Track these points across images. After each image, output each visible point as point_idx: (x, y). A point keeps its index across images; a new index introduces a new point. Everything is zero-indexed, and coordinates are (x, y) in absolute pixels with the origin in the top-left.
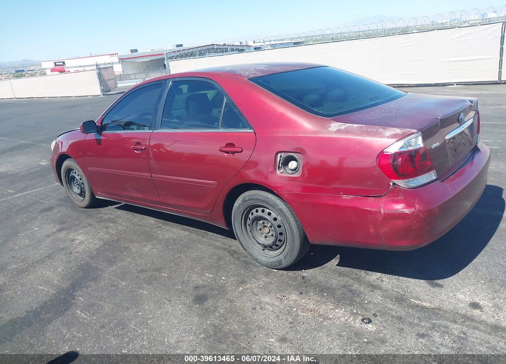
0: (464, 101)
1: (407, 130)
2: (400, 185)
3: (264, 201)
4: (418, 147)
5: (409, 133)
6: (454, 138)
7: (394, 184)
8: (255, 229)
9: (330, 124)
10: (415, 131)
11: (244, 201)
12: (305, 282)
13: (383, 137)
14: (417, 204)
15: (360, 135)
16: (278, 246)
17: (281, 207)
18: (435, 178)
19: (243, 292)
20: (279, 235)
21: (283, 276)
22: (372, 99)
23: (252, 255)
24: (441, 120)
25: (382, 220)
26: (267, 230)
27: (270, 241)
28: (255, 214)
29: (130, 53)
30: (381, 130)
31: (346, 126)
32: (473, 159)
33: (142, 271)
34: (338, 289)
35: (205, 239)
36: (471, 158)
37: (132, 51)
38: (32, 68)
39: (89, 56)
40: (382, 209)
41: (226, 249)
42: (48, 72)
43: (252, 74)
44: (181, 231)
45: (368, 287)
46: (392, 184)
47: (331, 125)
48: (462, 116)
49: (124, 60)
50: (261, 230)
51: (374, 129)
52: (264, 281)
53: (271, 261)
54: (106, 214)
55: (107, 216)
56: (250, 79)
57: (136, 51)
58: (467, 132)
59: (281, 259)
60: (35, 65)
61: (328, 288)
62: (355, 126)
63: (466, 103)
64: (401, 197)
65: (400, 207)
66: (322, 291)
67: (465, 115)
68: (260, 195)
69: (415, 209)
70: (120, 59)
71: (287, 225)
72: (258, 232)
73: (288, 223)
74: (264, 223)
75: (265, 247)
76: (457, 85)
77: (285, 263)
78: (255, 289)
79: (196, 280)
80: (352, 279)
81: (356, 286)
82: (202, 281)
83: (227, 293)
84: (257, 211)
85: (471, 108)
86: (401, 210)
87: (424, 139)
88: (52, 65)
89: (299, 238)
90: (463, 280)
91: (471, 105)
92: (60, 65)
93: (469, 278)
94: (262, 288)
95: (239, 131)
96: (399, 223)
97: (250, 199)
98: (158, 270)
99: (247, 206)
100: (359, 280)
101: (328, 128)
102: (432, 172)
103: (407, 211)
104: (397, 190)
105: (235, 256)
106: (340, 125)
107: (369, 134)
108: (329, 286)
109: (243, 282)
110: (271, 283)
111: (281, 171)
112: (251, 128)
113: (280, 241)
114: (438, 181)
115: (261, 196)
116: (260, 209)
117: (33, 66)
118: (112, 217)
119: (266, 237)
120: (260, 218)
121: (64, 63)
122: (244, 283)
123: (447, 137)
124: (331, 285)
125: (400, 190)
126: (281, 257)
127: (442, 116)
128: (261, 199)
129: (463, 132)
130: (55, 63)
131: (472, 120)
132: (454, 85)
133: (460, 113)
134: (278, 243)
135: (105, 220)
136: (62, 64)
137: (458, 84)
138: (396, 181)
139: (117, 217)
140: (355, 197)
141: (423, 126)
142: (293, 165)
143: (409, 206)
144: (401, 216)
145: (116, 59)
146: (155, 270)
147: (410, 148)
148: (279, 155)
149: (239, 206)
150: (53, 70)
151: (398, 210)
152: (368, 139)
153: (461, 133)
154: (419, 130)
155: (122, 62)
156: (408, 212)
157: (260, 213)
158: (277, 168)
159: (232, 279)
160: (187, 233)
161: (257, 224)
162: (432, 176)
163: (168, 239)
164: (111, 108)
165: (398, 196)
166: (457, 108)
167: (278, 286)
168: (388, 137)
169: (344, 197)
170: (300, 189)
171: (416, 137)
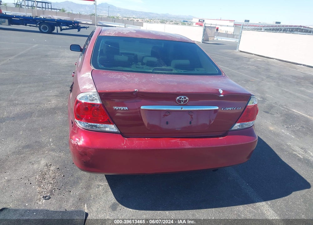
2: (77, 123)
5: (91, 90)
19: (43, 154)
29: (244, 22)
37: (246, 21)
42: (194, 24)
46: (75, 121)
47: (86, 73)
49: (237, 26)
56: (100, 36)
57: (248, 21)
69: (76, 142)
70: (235, 24)
82: (44, 140)
83: (38, 151)
88: (197, 21)
92: (201, 22)
101: (84, 74)
106: (88, 75)
107: (82, 84)
114: (120, 135)
122: (52, 151)
125: (76, 127)
130: (199, 20)
136: (203, 21)
145: (232, 24)
150: (197, 24)
155: (236, 26)
159: (53, 146)
165: (75, 130)
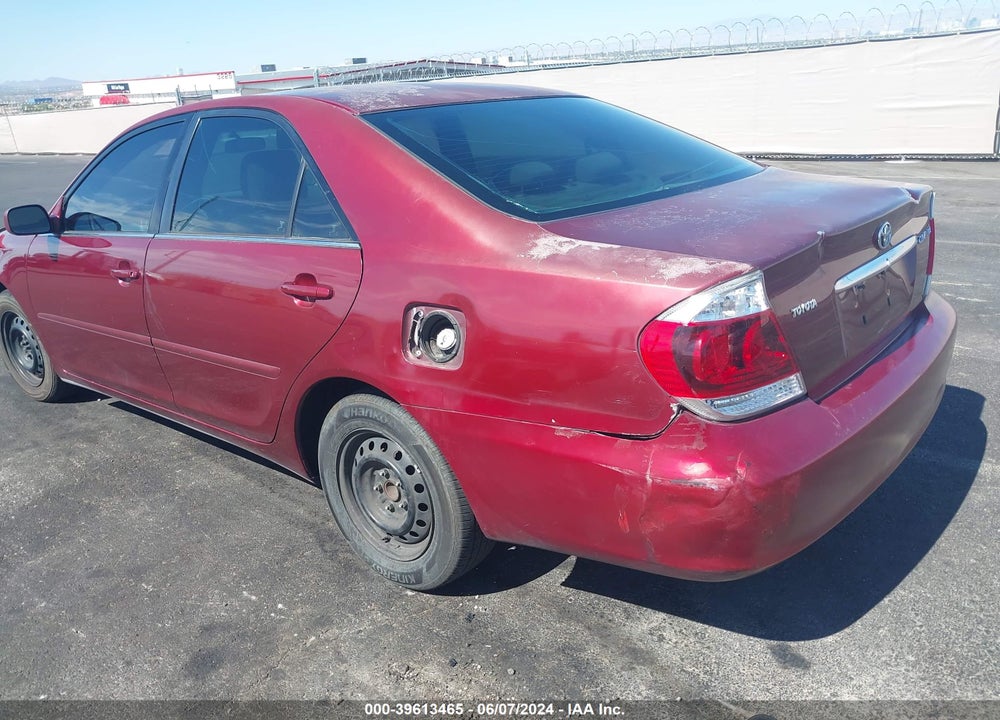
0: (897, 192)
1: (724, 263)
2: (697, 411)
3: (383, 425)
4: (753, 310)
5: (728, 272)
6: (860, 286)
7: (682, 408)
8: (368, 487)
9: (536, 238)
10: (745, 267)
11: (341, 419)
12: (471, 631)
13: (660, 279)
14: (741, 465)
15: (602, 272)
16: (416, 535)
17: (419, 442)
18: (798, 391)
19: (312, 651)
20: (417, 510)
21: (423, 610)
22: (665, 180)
23: (361, 550)
24: (827, 240)
25: (648, 500)
26: (393, 493)
27: (399, 520)
28: (367, 453)
29: (259, 71)
30: (657, 261)
31: (573, 247)
32: (913, 334)
33: (97, 574)
34: (546, 655)
35: (275, 498)
36: (908, 333)
37: (265, 68)
38: (68, 95)
39: (178, 74)
40: (648, 472)
41: (313, 525)
42: (96, 103)
43: (376, 103)
44: (227, 473)
45: (623, 654)
46: (675, 409)
47: (537, 242)
48: (884, 230)
50: (381, 491)
51: (638, 256)
52: (373, 622)
53: (399, 570)
54: (84, 418)
55: (83, 425)
56: (364, 115)
57: (272, 68)
58: (899, 270)
59: (421, 570)
60: (74, 90)
61: (524, 652)
62: (596, 246)
63: (900, 198)
64: (698, 445)
65: (697, 472)
66: (505, 658)
67: (895, 227)
68: (374, 409)
69: (734, 479)
70: (239, 83)
71: (434, 488)
72: (374, 496)
73: (435, 482)
74: (388, 476)
75: (390, 534)
76: (907, 159)
77: (431, 579)
78: (344, 642)
79: (216, 607)
80: (589, 628)
81: (592, 651)
82: (227, 611)
83: (272, 652)
84: (371, 446)
85: (910, 211)
86: (698, 480)
87: (771, 292)
88: (103, 91)
89: (460, 523)
90: (864, 648)
91: (912, 204)
92: (119, 91)
93: (878, 645)
94: (362, 641)
95: (328, 244)
96: (691, 513)
97: (354, 417)
98: (137, 573)
99: (348, 432)
100: (603, 632)
101: (530, 248)
102: (792, 377)
103: (712, 483)
104: (689, 426)
105: (327, 547)
106: (560, 244)
107: (623, 269)
108: (527, 645)
109: (323, 621)
110: (389, 628)
111: (419, 353)
112: (355, 239)
113: (421, 523)
114: (809, 401)
115: (377, 410)
116: (378, 442)
117: (70, 91)
118: (94, 426)
119: (393, 510)
120: (377, 465)
121: (126, 87)
122: (323, 625)
123: (840, 285)
124: (533, 644)
125: (697, 426)
126: (421, 564)
127: (829, 229)
128: (375, 420)
129: (889, 269)
130: (109, 87)
131: (913, 240)
132: (900, 159)
133: (882, 220)
134: (415, 528)
135: (76, 434)
136: (122, 88)
137: (910, 157)
138: (687, 402)
139: (104, 428)
140: (587, 432)
141: (770, 256)
142: (446, 338)
143: (719, 469)
144: (697, 496)
146: (130, 572)
147: (731, 314)
148: (415, 311)
149: (331, 433)
150: (104, 100)
151: (690, 477)
152: (621, 283)
153: (882, 273)
154: (757, 266)
155: (242, 89)
156: (714, 487)
157: (377, 453)
158: (408, 345)
159: (299, 611)
160: (239, 477)
161: (372, 476)
162: (792, 387)
163: (193, 490)
164: (81, 178)
165: (691, 441)
166: (874, 210)
167: (402, 638)
168: (671, 282)
169: (561, 431)
170: (458, 402)
171: (749, 285)
